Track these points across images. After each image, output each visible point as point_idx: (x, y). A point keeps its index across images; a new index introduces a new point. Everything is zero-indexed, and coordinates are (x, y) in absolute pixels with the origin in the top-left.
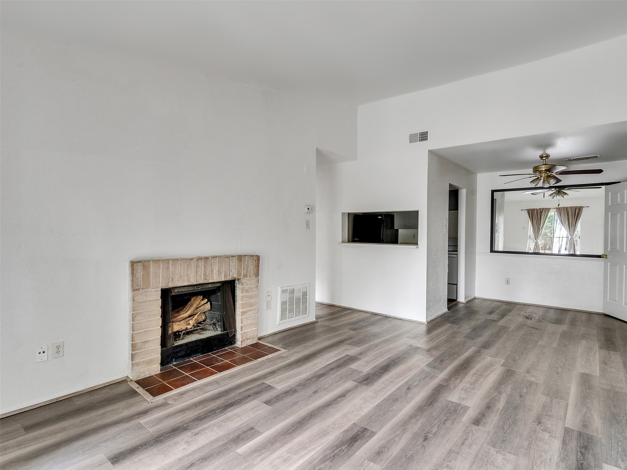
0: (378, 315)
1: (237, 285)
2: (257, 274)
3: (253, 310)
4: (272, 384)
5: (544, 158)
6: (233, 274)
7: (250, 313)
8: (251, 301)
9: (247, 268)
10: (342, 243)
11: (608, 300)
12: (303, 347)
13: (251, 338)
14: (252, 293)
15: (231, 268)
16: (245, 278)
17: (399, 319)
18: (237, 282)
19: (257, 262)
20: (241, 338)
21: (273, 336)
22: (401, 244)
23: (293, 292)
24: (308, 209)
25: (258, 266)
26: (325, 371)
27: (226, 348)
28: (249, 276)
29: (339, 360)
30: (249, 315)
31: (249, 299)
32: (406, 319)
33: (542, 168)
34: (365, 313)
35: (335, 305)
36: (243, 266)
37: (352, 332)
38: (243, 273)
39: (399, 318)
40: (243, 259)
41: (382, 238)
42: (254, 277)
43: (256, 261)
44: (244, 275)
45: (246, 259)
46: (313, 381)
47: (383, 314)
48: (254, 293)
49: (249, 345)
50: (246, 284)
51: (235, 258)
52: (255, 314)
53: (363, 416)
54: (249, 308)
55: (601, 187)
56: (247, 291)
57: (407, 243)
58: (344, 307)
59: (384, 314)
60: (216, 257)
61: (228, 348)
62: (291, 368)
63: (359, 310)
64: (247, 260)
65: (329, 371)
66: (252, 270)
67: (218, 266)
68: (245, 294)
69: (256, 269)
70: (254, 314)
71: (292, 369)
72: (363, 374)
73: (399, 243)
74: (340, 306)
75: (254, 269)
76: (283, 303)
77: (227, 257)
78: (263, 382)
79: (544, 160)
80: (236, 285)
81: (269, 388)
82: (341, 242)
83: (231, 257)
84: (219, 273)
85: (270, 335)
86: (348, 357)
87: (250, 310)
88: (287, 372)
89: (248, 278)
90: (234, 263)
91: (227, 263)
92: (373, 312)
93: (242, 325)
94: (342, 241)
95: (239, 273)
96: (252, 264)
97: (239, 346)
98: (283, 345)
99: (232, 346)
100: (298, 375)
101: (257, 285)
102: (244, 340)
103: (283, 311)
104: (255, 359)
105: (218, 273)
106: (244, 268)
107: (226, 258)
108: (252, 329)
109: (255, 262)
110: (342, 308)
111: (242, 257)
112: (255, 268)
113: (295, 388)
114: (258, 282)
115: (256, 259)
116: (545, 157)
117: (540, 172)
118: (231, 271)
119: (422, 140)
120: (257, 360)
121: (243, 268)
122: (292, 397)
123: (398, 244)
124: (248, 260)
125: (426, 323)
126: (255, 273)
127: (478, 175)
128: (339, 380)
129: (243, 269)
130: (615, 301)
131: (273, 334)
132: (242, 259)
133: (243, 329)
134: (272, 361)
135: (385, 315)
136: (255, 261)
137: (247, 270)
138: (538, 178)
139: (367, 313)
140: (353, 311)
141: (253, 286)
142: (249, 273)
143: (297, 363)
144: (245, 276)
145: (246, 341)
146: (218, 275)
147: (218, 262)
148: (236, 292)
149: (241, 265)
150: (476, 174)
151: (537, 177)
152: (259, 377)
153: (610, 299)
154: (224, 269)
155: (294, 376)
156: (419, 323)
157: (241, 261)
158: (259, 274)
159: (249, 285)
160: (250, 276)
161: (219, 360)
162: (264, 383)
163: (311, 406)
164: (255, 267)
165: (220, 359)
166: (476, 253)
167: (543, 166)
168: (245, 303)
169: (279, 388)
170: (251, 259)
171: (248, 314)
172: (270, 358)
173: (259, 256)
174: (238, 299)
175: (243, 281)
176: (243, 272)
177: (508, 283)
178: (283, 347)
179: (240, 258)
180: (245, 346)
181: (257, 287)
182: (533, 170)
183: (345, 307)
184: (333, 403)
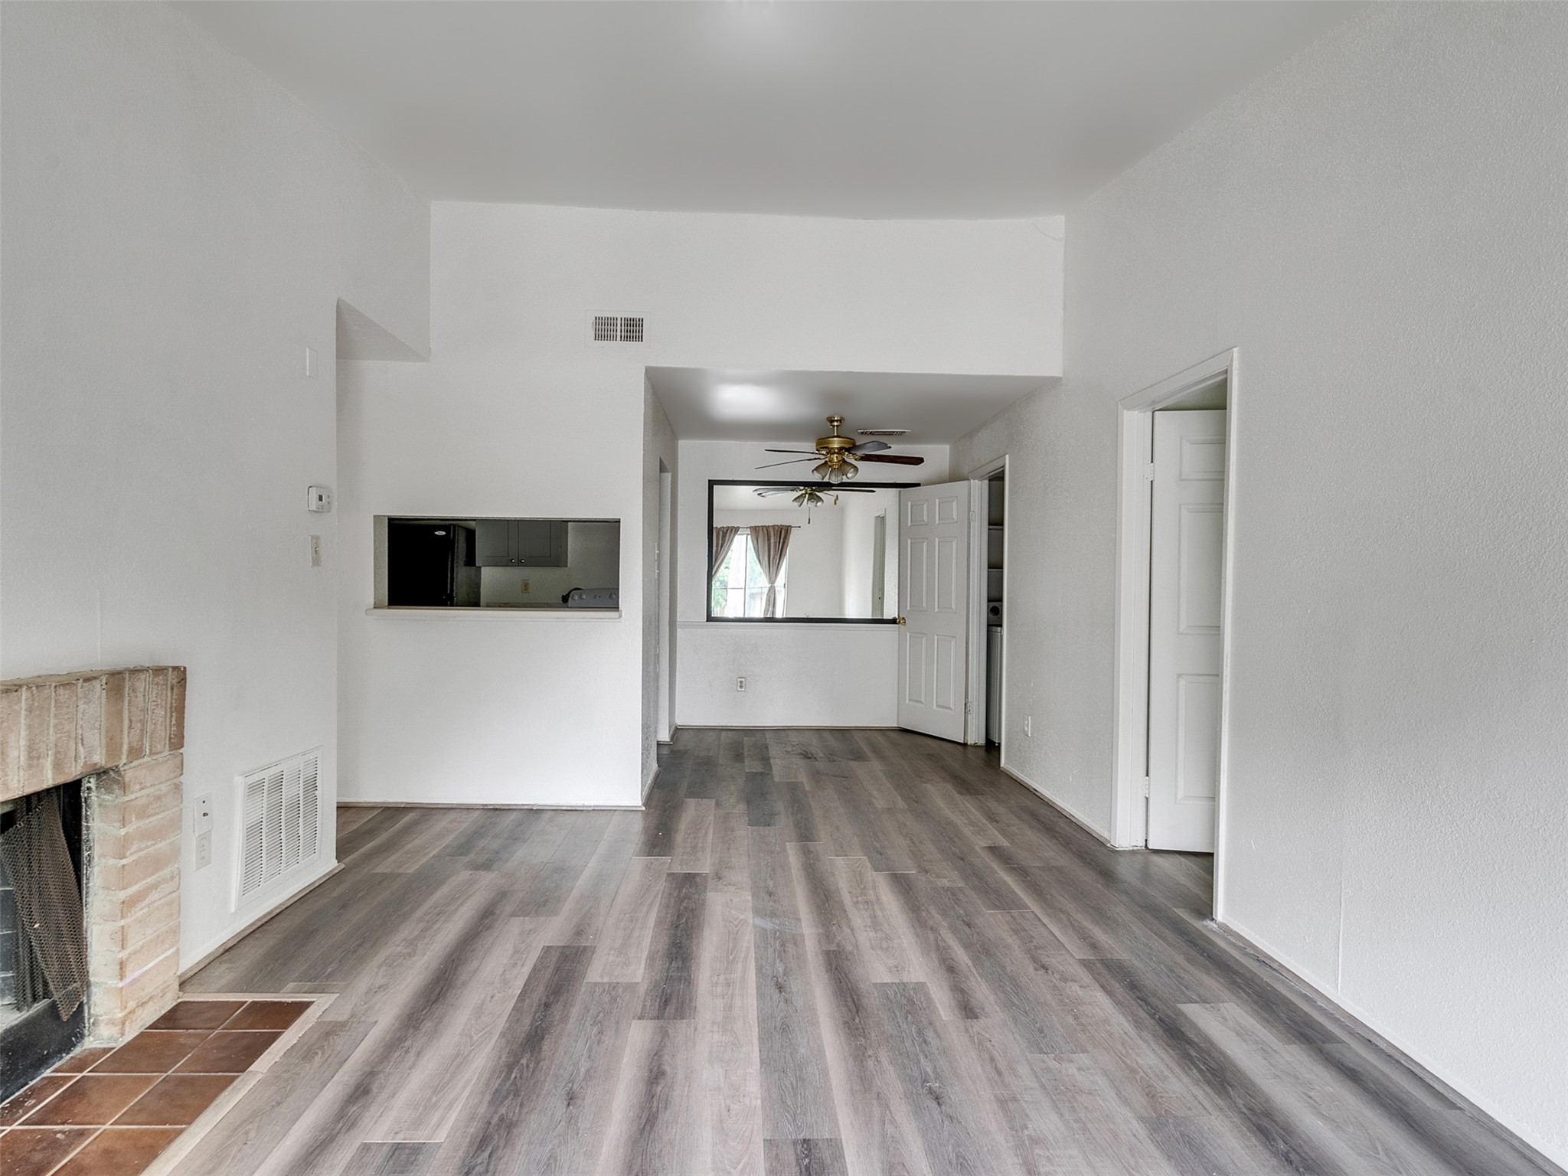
0: (504, 810)
1: (93, 795)
2: (177, 741)
3: (165, 881)
4: (401, 1135)
5: (836, 424)
6: (89, 754)
7: (154, 896)
8: (156, 847)
9: (143, 722)
10: (374, 608)
11: (907, 701)
12: (380, 967)
13: (157, 994)
14: (160, 816)
15: (81, 727)
16: (135, 763)
17: (568, 810)
18: (93, 785)
19: (177, 695)
20: (118, 1010)
21: (225, 962)
22: (487, 606)
23: (278, 783)
24: (321, 498)
25: (179, 711)
26: (530, 1018)
27: (48, 1073)
28: (151, 750)
29: (535, 970)
30: (148, 906)
31: (149, 843)
32: (587, 806)
33: (832, 442)
34: (464, 812)
35: (351, 805)
36: (130, 712)
37: (487, 879)
38: (129, 744)
39: (569, 808)
40: (127, 684)
41: (449, 592)
42: (167, 753)
43: (175, 690)
44: (131, 750)
45: (138, 684)
46: (528, 1066)
47: (520, 803)
48: (167, 813)
49: (146, 1027)
50: (138, 787)
51: (97, 684)
52: (169, 897)
53: (763, 1106)
54: (148, 880)
55: (874, 491)
56: (143, 813)
57: (505, 604)
58: (384, 805)
59: (522, 805)
60: (20, 686)
61: (55, 1071)
62: (413, 1051)
63: (440, 806)
64: (142, 690)
65: (545, 1016)
66: (159, 727)
67: (29, 727)
68: (135, 827)
69: (173, 719)
70: (166, 895)
71: (418, 1054)
72: (642, 990)
73: (481, 604)
74: (371, 805)
75: (165, 722)
76: (253, 831)
77: (66, 682)
78: (357, 1144)
79: (834, 426)
80: (84, 795)
81: (403, 1157)
82: (372, 607)
83: (81, 681)
84: (34, 756)
85: (211, 958)
86: (555, 957)
87: (154, 887)
88: (410, 1068)
89: (146, 759)
90: (94, 705)
91: (65, 709)
92: (486, 805)
93: (123, 955)
94: (375, 603)
95: (113, 748)
96: (159, 700)
97: (105, 1046)
98: (300, 979)
99: (70, 1055)
100: (458, 1067)
101: (175, 781)
102: (132, 1012)
103: (252, 858)
104: (243, 1071)
105: (30, 758)
106: (131, 721)
107: (61, 691)
108: (161, 958)
109: (169, 694)
110: (380, 810)
111: (124, 679)
112: (171, 716)
113: (495, 1112)
114: (182, 769)
115: (175, 681)
116: (837, 421)
117: (830, 452)
118: (82, 740)
119: (627, 338)
120: (250, 1069)
121: (126, 723)
122: (518, 1148)
123: (479, 606)
124: (145, 689)
125: (644, 809)
126: (170, 738)
127: (680, 442)
128: (601, 1032)
129: (130, 727)
130: (921, 702)
131: (221, 951)
132: (124, 687)
133: (129, 968)
134: (317, 1054)
135: (526, 807)
136: (172, 689)
137: (142, 730)
138: (826, 462)
139: (469, 809)
140: (428, 812)
141: (164, 788)
142: (151, 738)
143: (416, 1028)
144: (136, 753)
145: (140, 1011)
146: (30, 766)
147: (30, 710)
148: (84, 824)
149: (120, 713)
150: (678, 440)
151: (823, 461)
152: (322, 1131)
153: (910, 700)
154: (53, 737)
155: (448, 1076)
156: (625, 810)
157: (122, 697)
158: (183, 737)
159: (152, 786)
160: (154, 750)
161: (59, 1136)
162: (366, 1148)
163: (604, 1150)
164: (171, 712)
165: (63, 1132)
166: (678, 623)
167: (835, 439)
168: (136, 863)
169: (441, 1137)
170: (157, 684)
171: (146, 902)
172: (296, 1044)
173: (185, 668)
174: (97, 851)
175: (129, 776)
176: (126, 740)
177: (741, 687)
178: (306, 989)
179: (117, 681)
180: (137, 1033)
181: (178, 787)
182: (817, 446)
183: (390, 803)
184: (654, 1110)
